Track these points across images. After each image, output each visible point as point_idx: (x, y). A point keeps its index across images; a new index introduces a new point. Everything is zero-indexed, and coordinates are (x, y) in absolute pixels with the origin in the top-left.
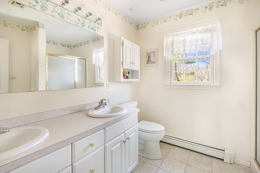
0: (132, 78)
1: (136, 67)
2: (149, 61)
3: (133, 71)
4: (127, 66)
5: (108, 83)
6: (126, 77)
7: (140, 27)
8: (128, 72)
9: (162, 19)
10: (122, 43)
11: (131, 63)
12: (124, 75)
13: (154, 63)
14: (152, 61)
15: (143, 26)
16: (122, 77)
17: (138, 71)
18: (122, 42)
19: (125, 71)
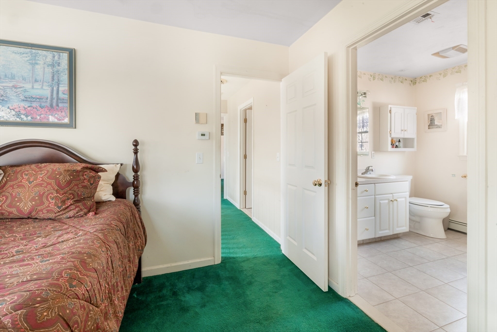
0: (405, 147)
1: (411, 134)
2: (432, 124)
3: (405, 139)
4: (397, 134)
5: (373, 152)
6: (395, 146)
7: (418, 81)
8: (398, 140)
9: (453, 69)
10: (390, 111)
11: (402, 130)
12: (392, 145)
13: (439, 127)
14: (437, 125)
15: (423, 80)
16: (390, 146)
17: (413, 139)
18: (389, 109)
19: (394, 140)
